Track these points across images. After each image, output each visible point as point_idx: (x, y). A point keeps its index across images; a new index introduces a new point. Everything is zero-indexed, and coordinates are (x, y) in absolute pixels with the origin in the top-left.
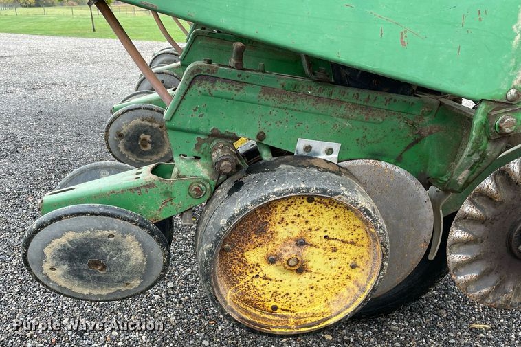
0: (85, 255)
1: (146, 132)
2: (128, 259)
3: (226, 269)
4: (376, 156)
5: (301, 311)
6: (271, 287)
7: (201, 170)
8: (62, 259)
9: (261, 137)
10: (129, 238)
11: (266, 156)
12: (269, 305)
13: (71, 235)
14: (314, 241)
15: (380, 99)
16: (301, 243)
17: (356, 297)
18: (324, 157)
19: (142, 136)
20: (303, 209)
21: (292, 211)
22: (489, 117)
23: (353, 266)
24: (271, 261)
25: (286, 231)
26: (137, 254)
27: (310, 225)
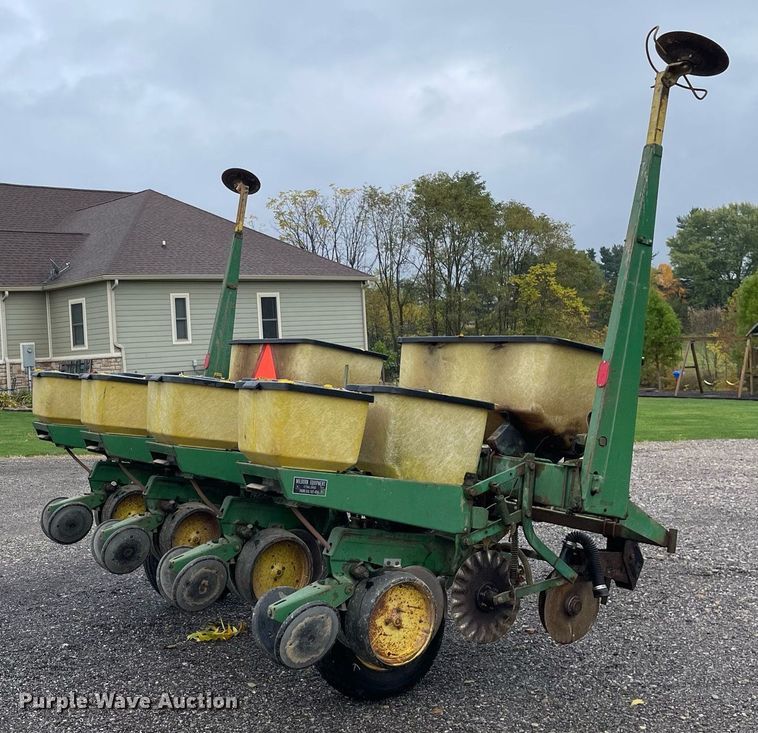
0: (309, 631)
1: (205, 578)
2: (325, 633)
4: (415, 563)
6: (387, 639)
8: (297, 636)
9: (370, 559)
12: (387, 652)
13: (307, 620)
14: (404, 609)
15: (414, 536)
16: (399, 611)
17: (426, 637)
18: (395, 566)
19: (203, 582)
20: (398, 592)
21: (394, 594)
22: (460, 540)
23: (421, 621)
24: (387, 624)
25: (392, 605)
26: (329, 628)
27: (402, 600)
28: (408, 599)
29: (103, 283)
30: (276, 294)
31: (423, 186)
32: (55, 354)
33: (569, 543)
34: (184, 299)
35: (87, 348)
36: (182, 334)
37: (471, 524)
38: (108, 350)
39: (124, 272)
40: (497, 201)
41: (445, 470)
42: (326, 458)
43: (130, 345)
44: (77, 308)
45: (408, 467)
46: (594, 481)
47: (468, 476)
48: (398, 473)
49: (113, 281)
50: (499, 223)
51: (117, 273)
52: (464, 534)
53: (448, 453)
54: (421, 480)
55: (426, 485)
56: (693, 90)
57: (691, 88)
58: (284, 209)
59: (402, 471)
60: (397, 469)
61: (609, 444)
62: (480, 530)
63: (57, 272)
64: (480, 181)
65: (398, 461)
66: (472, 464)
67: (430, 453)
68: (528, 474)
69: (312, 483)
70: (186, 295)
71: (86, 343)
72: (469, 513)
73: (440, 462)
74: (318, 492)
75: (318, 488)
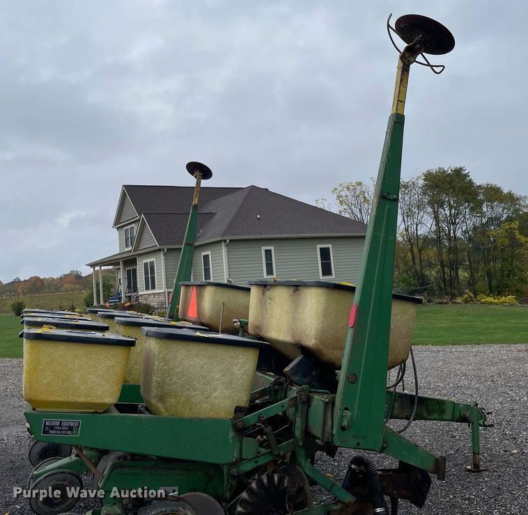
7: (117, 509)
29: (220, 242)
30: (330, 246)
31: (429, 176)
33: (353, 466)
34: (270, 250)
35: (212, 281)
36: (270, 271)
37: (241, 454)
39: (233, 235)
40: (478, 184)
41: (212, 404)
42: (81, 399)
43: (235, 280)
44: (206, 257)
45: (174, 404)
46: (342, 417)
47: (238, 410)
48: (162, 410)
49: (225, 241)
50: (481, 197)
51: (229, 236)
53: (215, 390)
54: (187, 414)
55: (191, 420)
56: (432, 66)
57: (429, 65)
58: (343, 194)
59: (166, 408)
60: (160, 405)
61: (360, 382)
62: (250, 460)
64: (466, 172)
65: (162, 399)
66: (243, 400)
67: (195, 390)
68: (300, 405)
69: (64, 424)
70: (272, 248)
71: (212, 279)
72: (238, 444)
73: (207, 398)
74: (70, 432)
75: (71, 428)
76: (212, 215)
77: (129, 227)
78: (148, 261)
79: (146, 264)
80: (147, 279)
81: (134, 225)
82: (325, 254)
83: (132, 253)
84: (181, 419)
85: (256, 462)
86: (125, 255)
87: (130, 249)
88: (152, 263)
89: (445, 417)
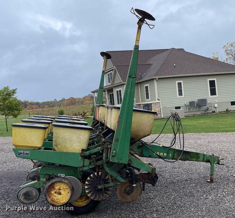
0: (27, 194)
2: (33, 194)
3: (49, 195)
4: (70, 175)
5: (61, 202)
6: (56, 198)
7: (44, 180)
8: (23, 195)
10: (34, 191)
11: (54, 177)
12: (56, 201)
13: (25, 191)
14: (61, 189)
16: (60, 189)
18: (62, 176)
19: (35, 178)
20: (59, 184)
21: (57, 184)
22: (80, 169)
23: (68, 193)
24: (55, 193)
25: (57, 188)
26: (35, 194)
27: (61, 186)
28: (63, 186)
29: (153, 79)
30: (215, 79)
32: (142, 102)
33: (127, 171)
34: (181, 83)
35: (150, 100)
36: (180, 94)
37: (84, 164)
38: (156, 100)
39: (160, 76)
41: (73, 148)
43: (162, 99)
44: (147, 87)
45: (60, 147)
46: (113, 152)
47: (83, 150)
49: (156, 79)
51: (158, 76)
52: (81, 167)
53: (74, 143)
54: (65, 151)
55: (66, 153)
59: (58, 149)
60: (56, 148)
61: (120, 140)
62: (87, 166)
63: (141, 77)
65: (56, 146)
66: (84, 146)
67: (67, 143)
68: (105, 149)
69: (25, 152)
70: (181, 81)
71: (150, 98)
72: (83, 161)
73: (71, 146)
74: (27, 155)
75: (27, 154)
76: (151, 65)
77: (109, 73)
78: (118, 90)
79: (117, 91)
80: (118, 99)
81: (112, 72)
82: (212, 84)
83: (111, 86)
84: (63, 152)
85: (89, 167)
86: (107, 87)
87: (110, 84)
88: (120, 91)
89: (199, 160)
